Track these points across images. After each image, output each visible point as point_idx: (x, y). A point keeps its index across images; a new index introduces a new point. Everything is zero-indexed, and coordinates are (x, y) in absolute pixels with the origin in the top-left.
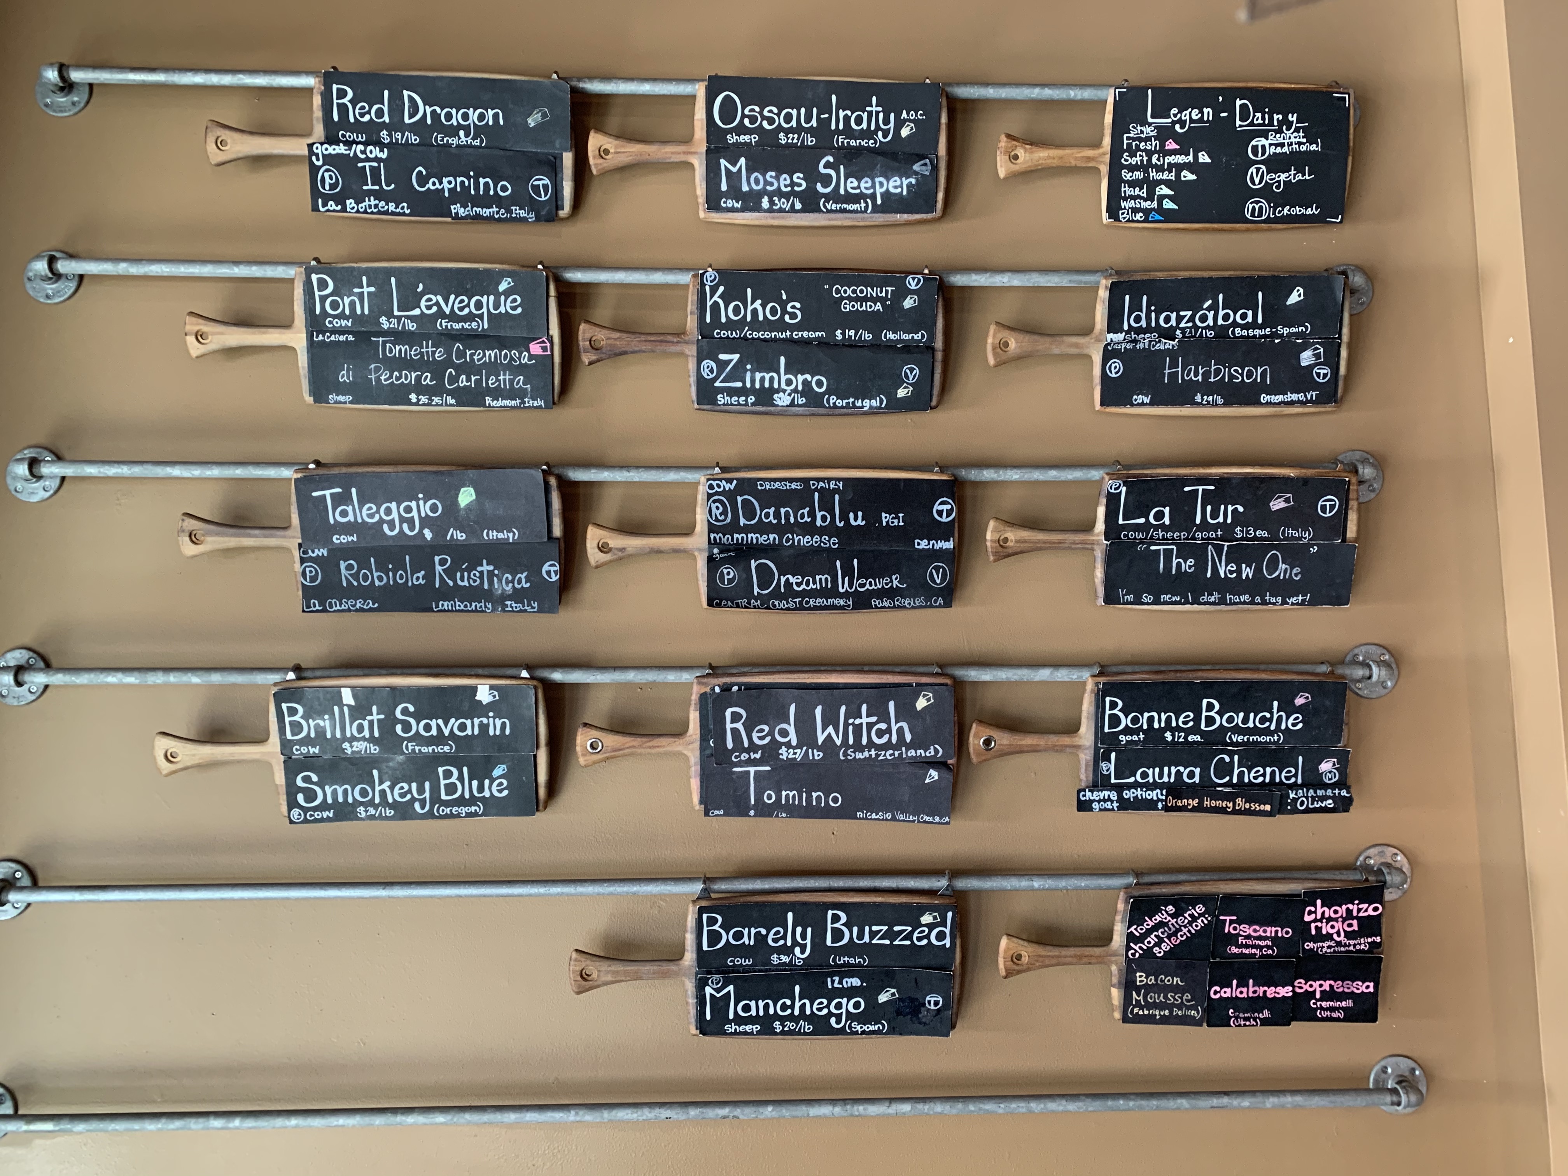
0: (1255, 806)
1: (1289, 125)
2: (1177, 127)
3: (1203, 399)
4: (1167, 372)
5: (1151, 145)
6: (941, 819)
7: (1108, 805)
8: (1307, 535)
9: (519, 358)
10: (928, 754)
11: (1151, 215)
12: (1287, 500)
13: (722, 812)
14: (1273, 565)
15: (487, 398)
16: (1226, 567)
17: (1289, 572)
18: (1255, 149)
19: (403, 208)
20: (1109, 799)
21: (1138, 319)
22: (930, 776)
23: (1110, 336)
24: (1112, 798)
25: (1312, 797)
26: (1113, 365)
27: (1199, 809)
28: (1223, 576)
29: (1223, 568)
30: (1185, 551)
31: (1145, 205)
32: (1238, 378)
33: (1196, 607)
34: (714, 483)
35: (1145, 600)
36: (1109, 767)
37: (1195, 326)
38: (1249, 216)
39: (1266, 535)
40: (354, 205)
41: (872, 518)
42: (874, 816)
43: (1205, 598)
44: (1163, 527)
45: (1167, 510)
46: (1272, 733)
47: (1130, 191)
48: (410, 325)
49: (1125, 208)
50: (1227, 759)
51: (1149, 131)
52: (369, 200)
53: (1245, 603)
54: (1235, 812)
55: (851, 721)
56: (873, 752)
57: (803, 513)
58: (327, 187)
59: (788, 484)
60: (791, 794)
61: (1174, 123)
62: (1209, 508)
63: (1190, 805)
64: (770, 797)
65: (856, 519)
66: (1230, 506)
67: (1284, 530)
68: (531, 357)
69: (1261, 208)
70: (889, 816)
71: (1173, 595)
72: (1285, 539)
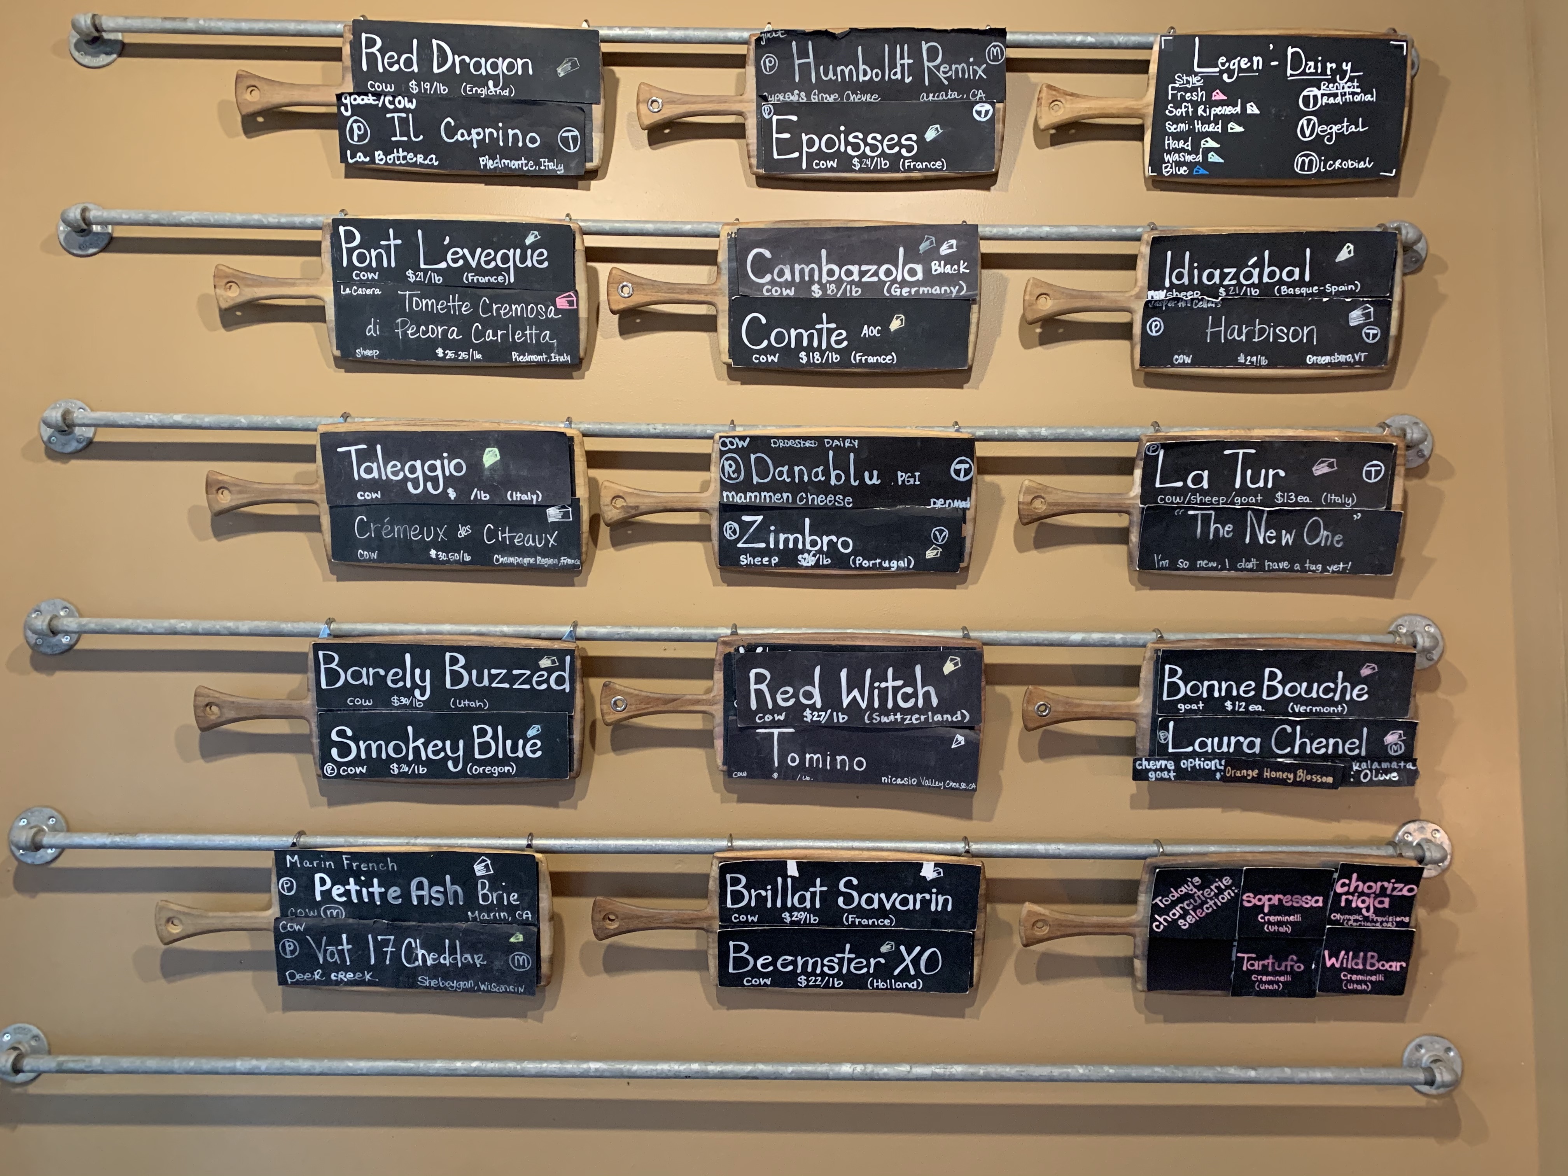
0: (1317, 778)
1: (1343, 75)
2: (1225, 77)
3: (1246, 360)
4: (1209, 331)
5: (1197, 96)
6: (967, 785)
7: (1165, 775)
8: (1350, 501)
9: (546, 313)
10: (954, 719)
11: (1196, 169)
12: (1331, 465)
13: (745, 774)
14: (1314, 531)
15: (513, 353)
16: (1266, 533)
17: (1330, 539)
18: (1306, 99)
19: (431, 160)
20: (1166, 769)
21: (1180, 276)
22: (957, 740)
23: (1151, 293)
24: (1169, 767)
25: (1376, 769)
26: (1154, 324)
27: (1259, 780)
28: (1261, 542)
29: (1263, 534)
30: (1223, 515)
31: (1189, 158)
32: (1283, 338)
33: (1233, 573)
34: (727, 440)
35: (1180, 565)
36: (1167, 737)
37: (1240, 285)
38: (1298, 170)
39: (1308, 501)
40: (382, 156)
41: (888, 476)
42: (899, 781)
43: (1242, 564)
44: (1202, 492)
45: (1206, 474)
46: (1336, 704)
47: (1174, 144)
48: (437, 279)
49: (1168, 162)
50: (1289, 729)
51: (1195, 80)
52: (398, 152)
53: (1283, 570)
54: (1295, 784)
55: (876, 684)
56: (899, 716)
57: (817, 472)
58: (356, 138)
59: (802, 442)
60: (815, 757)
61: (1221, 72)
62: (1249, 472)
63: (1248, 775)
64: (793, 760)
65: (871, 478)
66: (1271, 470)
67: (1326, 496)
68: (558, 312)
69: (1311, 161)
70: (914, 781)
71: (1210, 561)
72: (1328, 505)
